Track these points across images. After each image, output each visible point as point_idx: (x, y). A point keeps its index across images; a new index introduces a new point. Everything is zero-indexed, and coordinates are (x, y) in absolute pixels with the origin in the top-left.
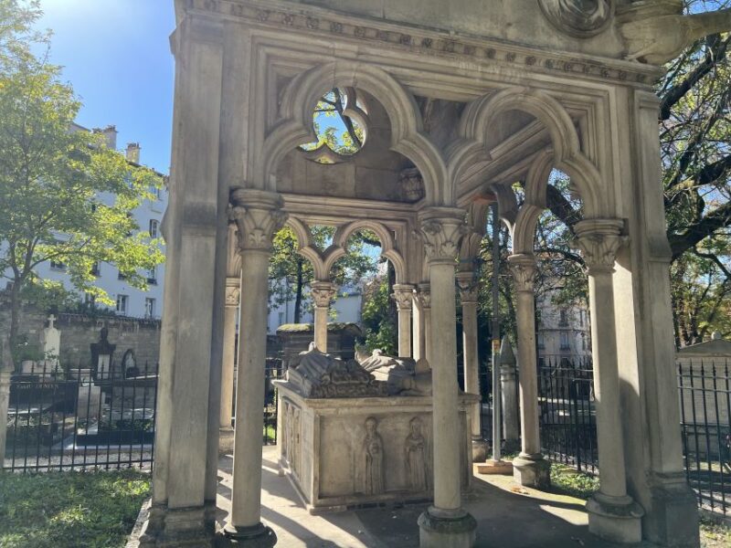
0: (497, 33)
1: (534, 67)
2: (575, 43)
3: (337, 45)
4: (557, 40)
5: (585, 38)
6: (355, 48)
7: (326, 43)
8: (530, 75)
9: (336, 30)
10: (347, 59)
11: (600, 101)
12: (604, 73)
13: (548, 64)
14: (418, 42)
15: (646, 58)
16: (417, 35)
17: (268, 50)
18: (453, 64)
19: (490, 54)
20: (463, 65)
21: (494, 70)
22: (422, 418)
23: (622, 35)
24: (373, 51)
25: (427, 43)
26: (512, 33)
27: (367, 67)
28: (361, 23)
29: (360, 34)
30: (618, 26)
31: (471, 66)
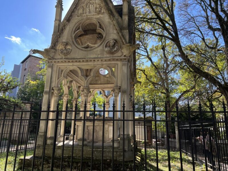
0: (96, 57)
1: (103, 61)
2: (112, 55)
3: (69, 64)
4: (108, 56)
5: (113, 54)
6: (72, 64)
7: (68, 64)
8: (102, 63)
9: (69, 62)
10: (71, 66)
11: (116, 65)
12: (117, 60)
13: (105, 60)
14: (82, 61)
15: (126, 55)
16: (81, 60)
17: (59, 67)
18: (88, 63)
19: (94, 61)
20: (90, 63)
21: (95, 63)
22: (97, 127)
23: (122, 52)
24: (74, 64)
25: (83, 61)
26: (99, 56)
27: (74, 66)
28: (72, 60)
29: (73, 62)
30: (121, 50)
31: (91, 63)
